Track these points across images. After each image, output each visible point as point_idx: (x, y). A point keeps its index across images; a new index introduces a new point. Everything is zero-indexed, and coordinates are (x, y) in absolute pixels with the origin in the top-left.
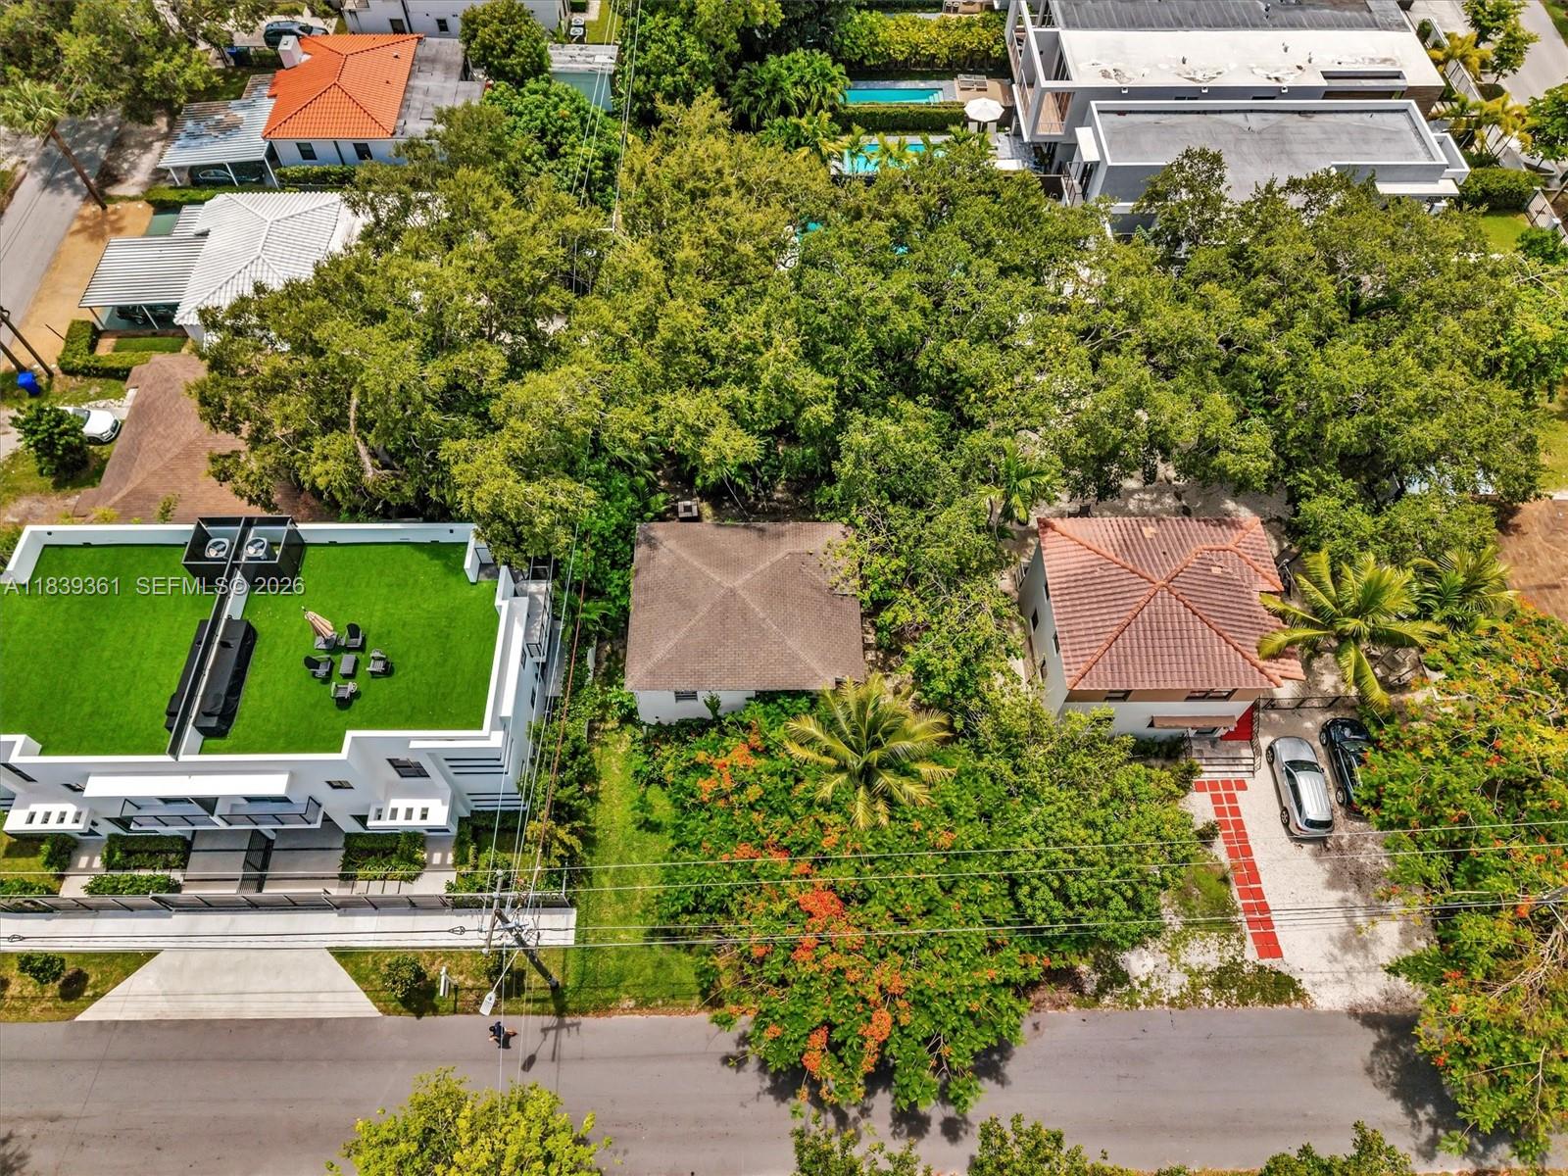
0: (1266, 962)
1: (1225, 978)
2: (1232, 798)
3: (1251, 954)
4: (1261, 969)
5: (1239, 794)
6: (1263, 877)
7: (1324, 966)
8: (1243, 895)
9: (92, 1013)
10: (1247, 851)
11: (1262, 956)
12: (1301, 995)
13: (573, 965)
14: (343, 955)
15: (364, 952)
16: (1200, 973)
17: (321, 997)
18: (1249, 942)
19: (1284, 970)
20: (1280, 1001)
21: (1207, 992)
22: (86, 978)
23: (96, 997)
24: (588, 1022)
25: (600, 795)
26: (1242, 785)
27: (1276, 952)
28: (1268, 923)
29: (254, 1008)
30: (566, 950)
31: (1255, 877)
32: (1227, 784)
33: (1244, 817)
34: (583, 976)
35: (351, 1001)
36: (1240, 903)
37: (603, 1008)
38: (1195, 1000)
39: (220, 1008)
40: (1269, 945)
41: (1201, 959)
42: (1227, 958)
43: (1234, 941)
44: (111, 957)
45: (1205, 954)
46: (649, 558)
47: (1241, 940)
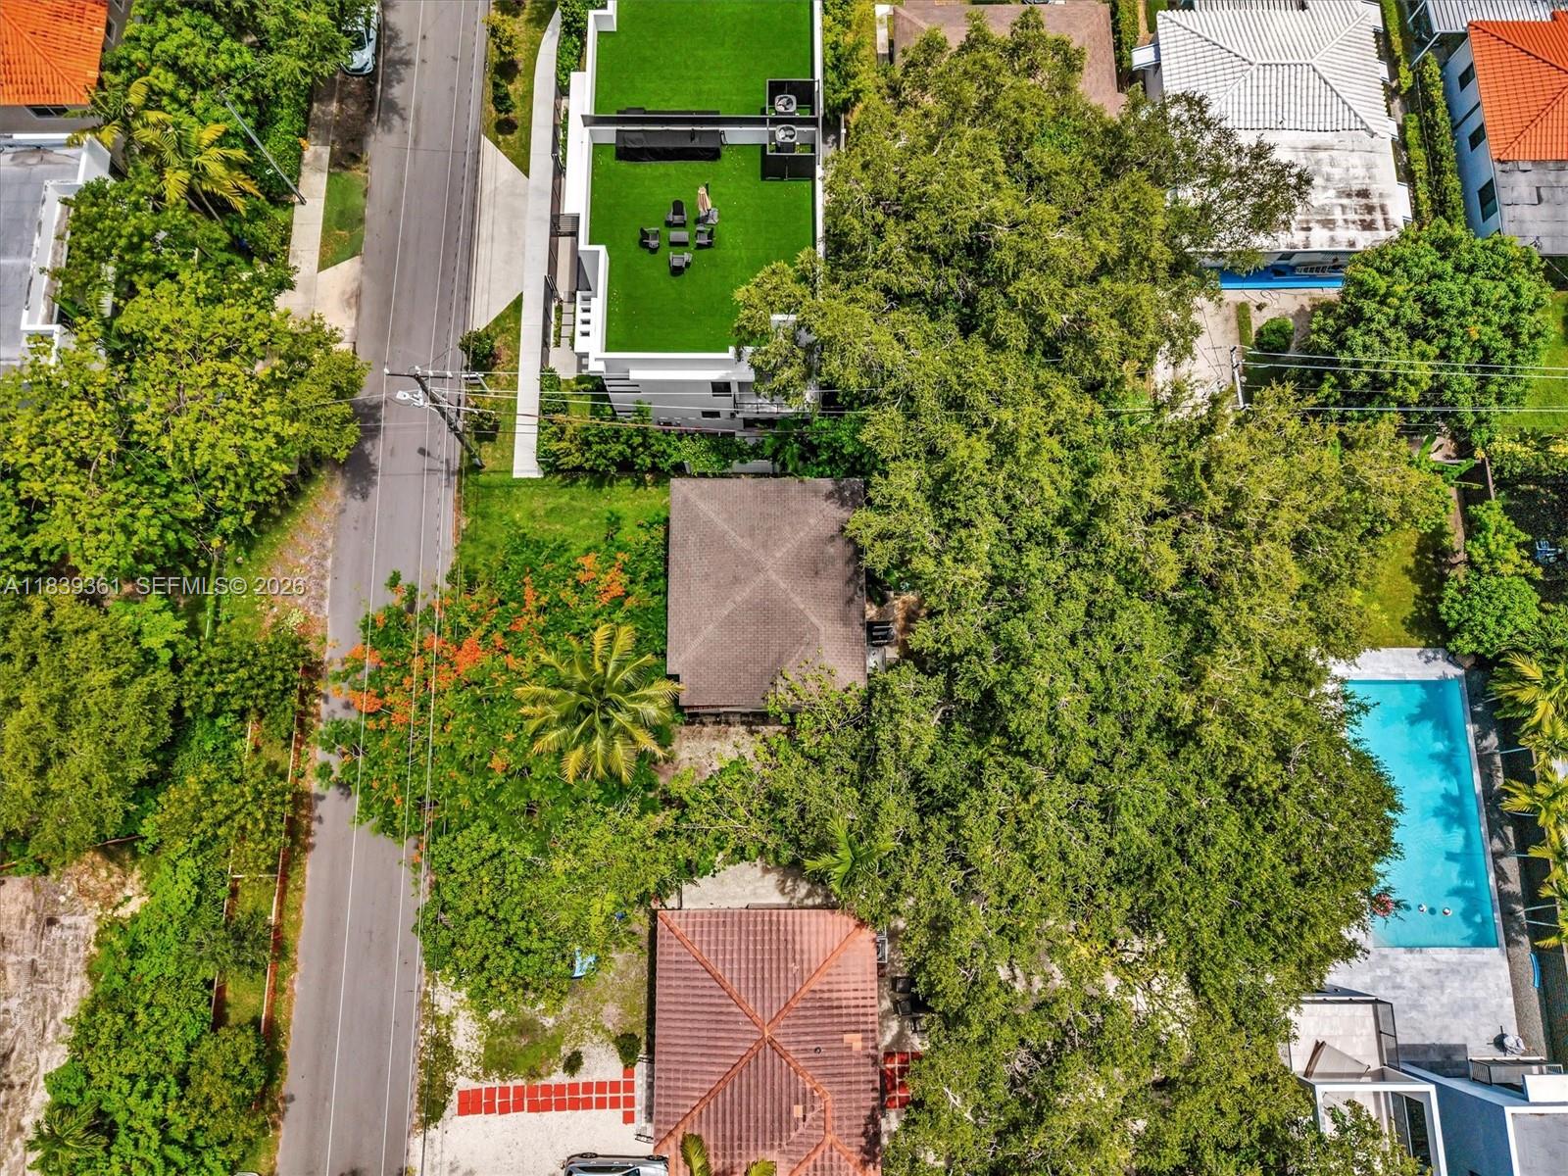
0: (455, 1097)
1: (442, 1051)
2: (615, 1103)
3: (463, 1083)
4: (450, 1090)
5: (619, 1113)
6: (533, 1115)
7: (448, 1157)
8: (518, 1090)
9: (487, 144)
10: (561, 1106)
11: (462, 1094)
12: (425, 1124)
13: (496, 478)
14: (517, 304)
15: (518, 320)
16: (448, 1027)
17: (486, 296)
18: (473, 1085)
19: (447, 1114)
20: (421, 1102)
21: (431, 1031)
22: (511, 133)
23: (497, 144)
24: (451, 494)
25: (642, 489)
26: (629, 1118)
27: (464, 1110)
28: (490, 1110)
29: (483, 252)
30: (510, 471)
31: (534, 1108)
32: (630, 1102)
33: (594, 1112)
34: (489, 487)
35: (482, 316)
36: (510, 1084)
37: (462, 505)
38: (427, 1017)
39: (484, 229)
40: (471, 1104)
41: (461, 1032)
42: (460, 1058)
43: (475, 1069)
44: (526, 146)
45: (466, 1036)
46: (816, 493)
47: (476, 1076)
